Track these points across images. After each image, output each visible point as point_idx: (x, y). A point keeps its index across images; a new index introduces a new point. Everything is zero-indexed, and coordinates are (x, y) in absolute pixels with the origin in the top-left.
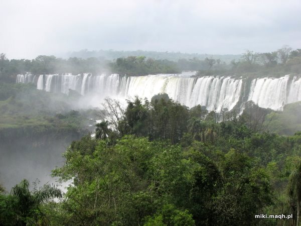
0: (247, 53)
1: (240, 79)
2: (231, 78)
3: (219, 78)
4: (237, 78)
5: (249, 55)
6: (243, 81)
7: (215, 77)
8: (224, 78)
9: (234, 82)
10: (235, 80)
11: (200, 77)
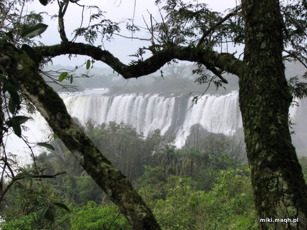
1: (172, 97)
2: (159, 96)
3: (144, 96)
4: (167, 95)
5: (174, 66)
6: (176, 99)
7: (138, 95)
8: (149, 96)
9: (164, 100)
10: (165, 98)
11: (117, 96)
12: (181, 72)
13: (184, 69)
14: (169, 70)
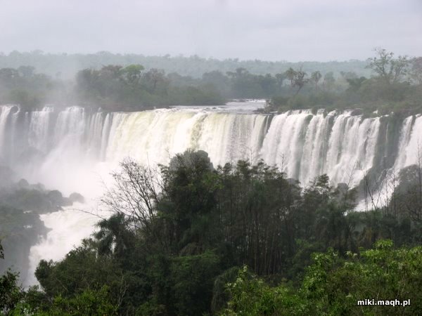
0: (379, 58)
1: (375, 116)
2: (353, 114)
3: (325, 115)
4: (367, 114)
5: (384, 61)
6: (381, 120)
7: (315, 112)
8: (335, 115)
9: (360, 123)
10: (363, 119)
11: (279, 113)
12: (398, 71)
13: (403, 65)
14: (375, 67)
